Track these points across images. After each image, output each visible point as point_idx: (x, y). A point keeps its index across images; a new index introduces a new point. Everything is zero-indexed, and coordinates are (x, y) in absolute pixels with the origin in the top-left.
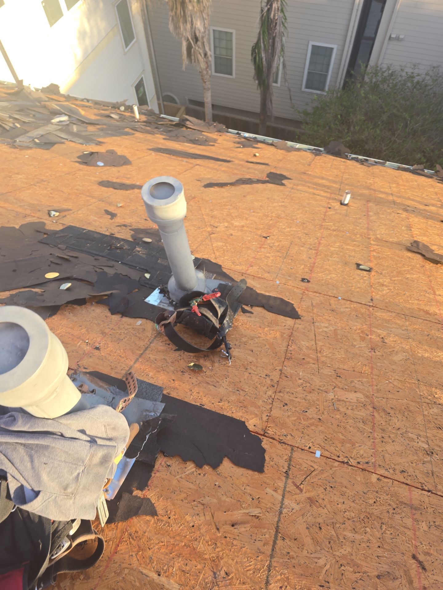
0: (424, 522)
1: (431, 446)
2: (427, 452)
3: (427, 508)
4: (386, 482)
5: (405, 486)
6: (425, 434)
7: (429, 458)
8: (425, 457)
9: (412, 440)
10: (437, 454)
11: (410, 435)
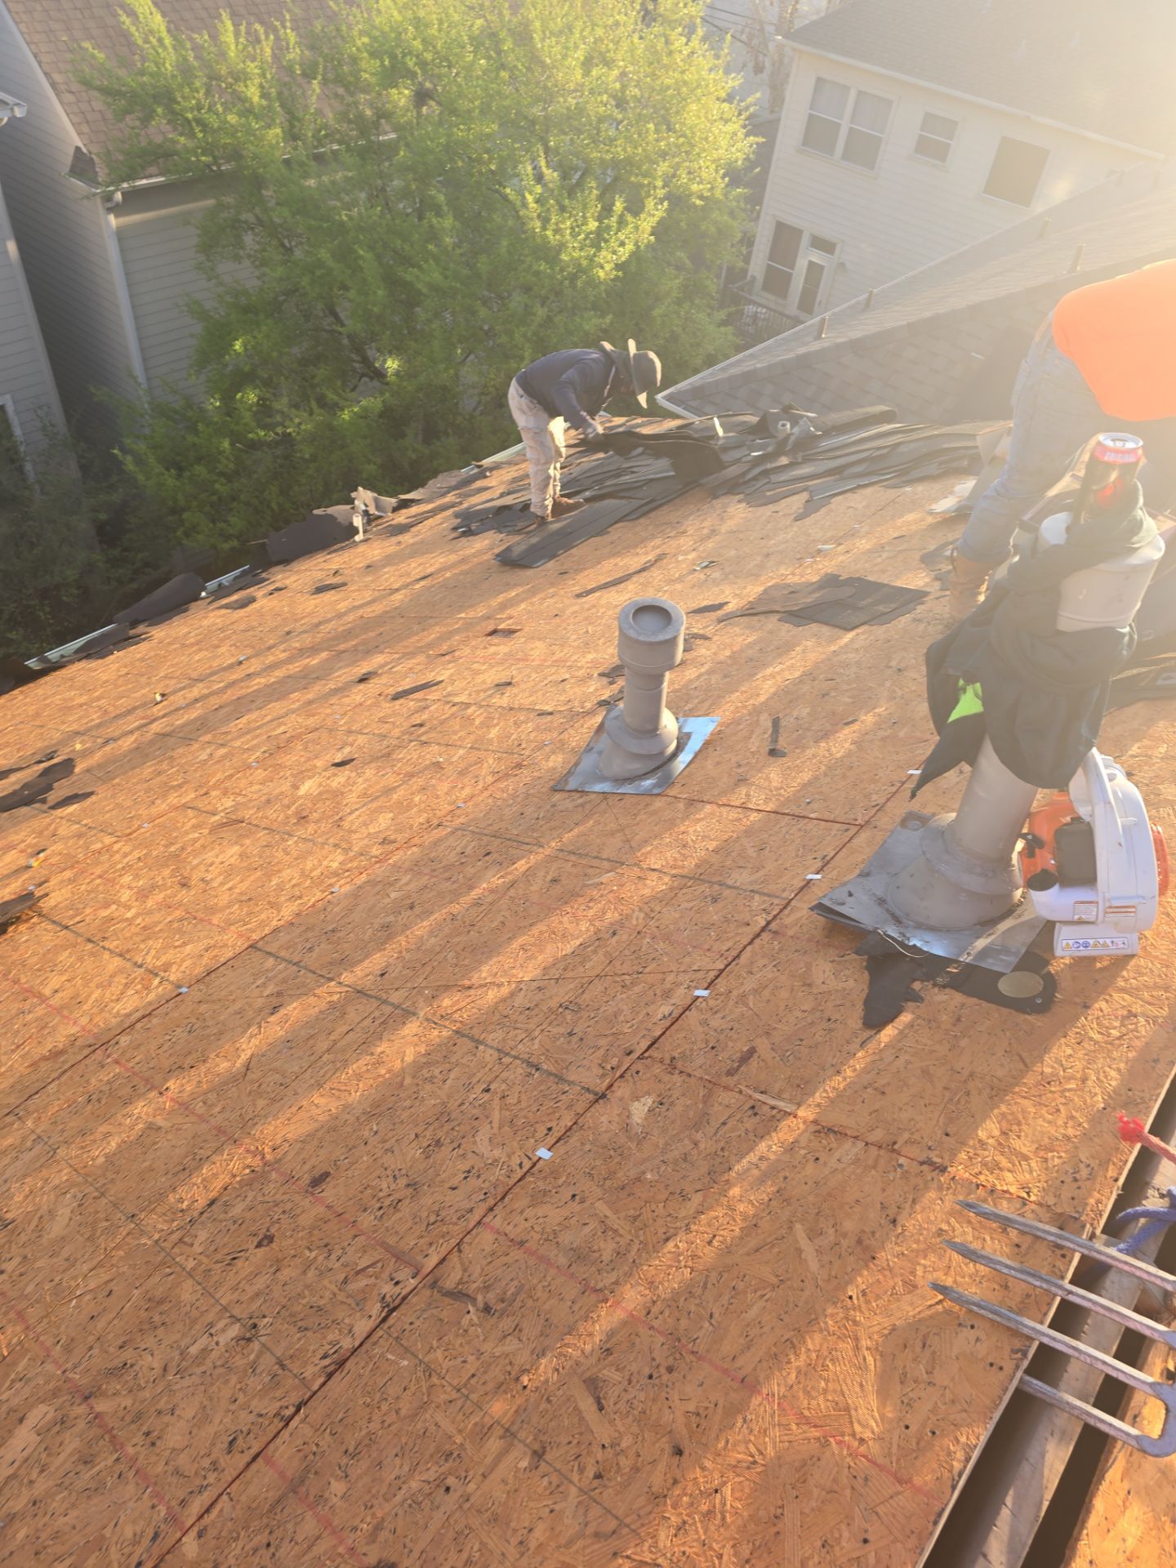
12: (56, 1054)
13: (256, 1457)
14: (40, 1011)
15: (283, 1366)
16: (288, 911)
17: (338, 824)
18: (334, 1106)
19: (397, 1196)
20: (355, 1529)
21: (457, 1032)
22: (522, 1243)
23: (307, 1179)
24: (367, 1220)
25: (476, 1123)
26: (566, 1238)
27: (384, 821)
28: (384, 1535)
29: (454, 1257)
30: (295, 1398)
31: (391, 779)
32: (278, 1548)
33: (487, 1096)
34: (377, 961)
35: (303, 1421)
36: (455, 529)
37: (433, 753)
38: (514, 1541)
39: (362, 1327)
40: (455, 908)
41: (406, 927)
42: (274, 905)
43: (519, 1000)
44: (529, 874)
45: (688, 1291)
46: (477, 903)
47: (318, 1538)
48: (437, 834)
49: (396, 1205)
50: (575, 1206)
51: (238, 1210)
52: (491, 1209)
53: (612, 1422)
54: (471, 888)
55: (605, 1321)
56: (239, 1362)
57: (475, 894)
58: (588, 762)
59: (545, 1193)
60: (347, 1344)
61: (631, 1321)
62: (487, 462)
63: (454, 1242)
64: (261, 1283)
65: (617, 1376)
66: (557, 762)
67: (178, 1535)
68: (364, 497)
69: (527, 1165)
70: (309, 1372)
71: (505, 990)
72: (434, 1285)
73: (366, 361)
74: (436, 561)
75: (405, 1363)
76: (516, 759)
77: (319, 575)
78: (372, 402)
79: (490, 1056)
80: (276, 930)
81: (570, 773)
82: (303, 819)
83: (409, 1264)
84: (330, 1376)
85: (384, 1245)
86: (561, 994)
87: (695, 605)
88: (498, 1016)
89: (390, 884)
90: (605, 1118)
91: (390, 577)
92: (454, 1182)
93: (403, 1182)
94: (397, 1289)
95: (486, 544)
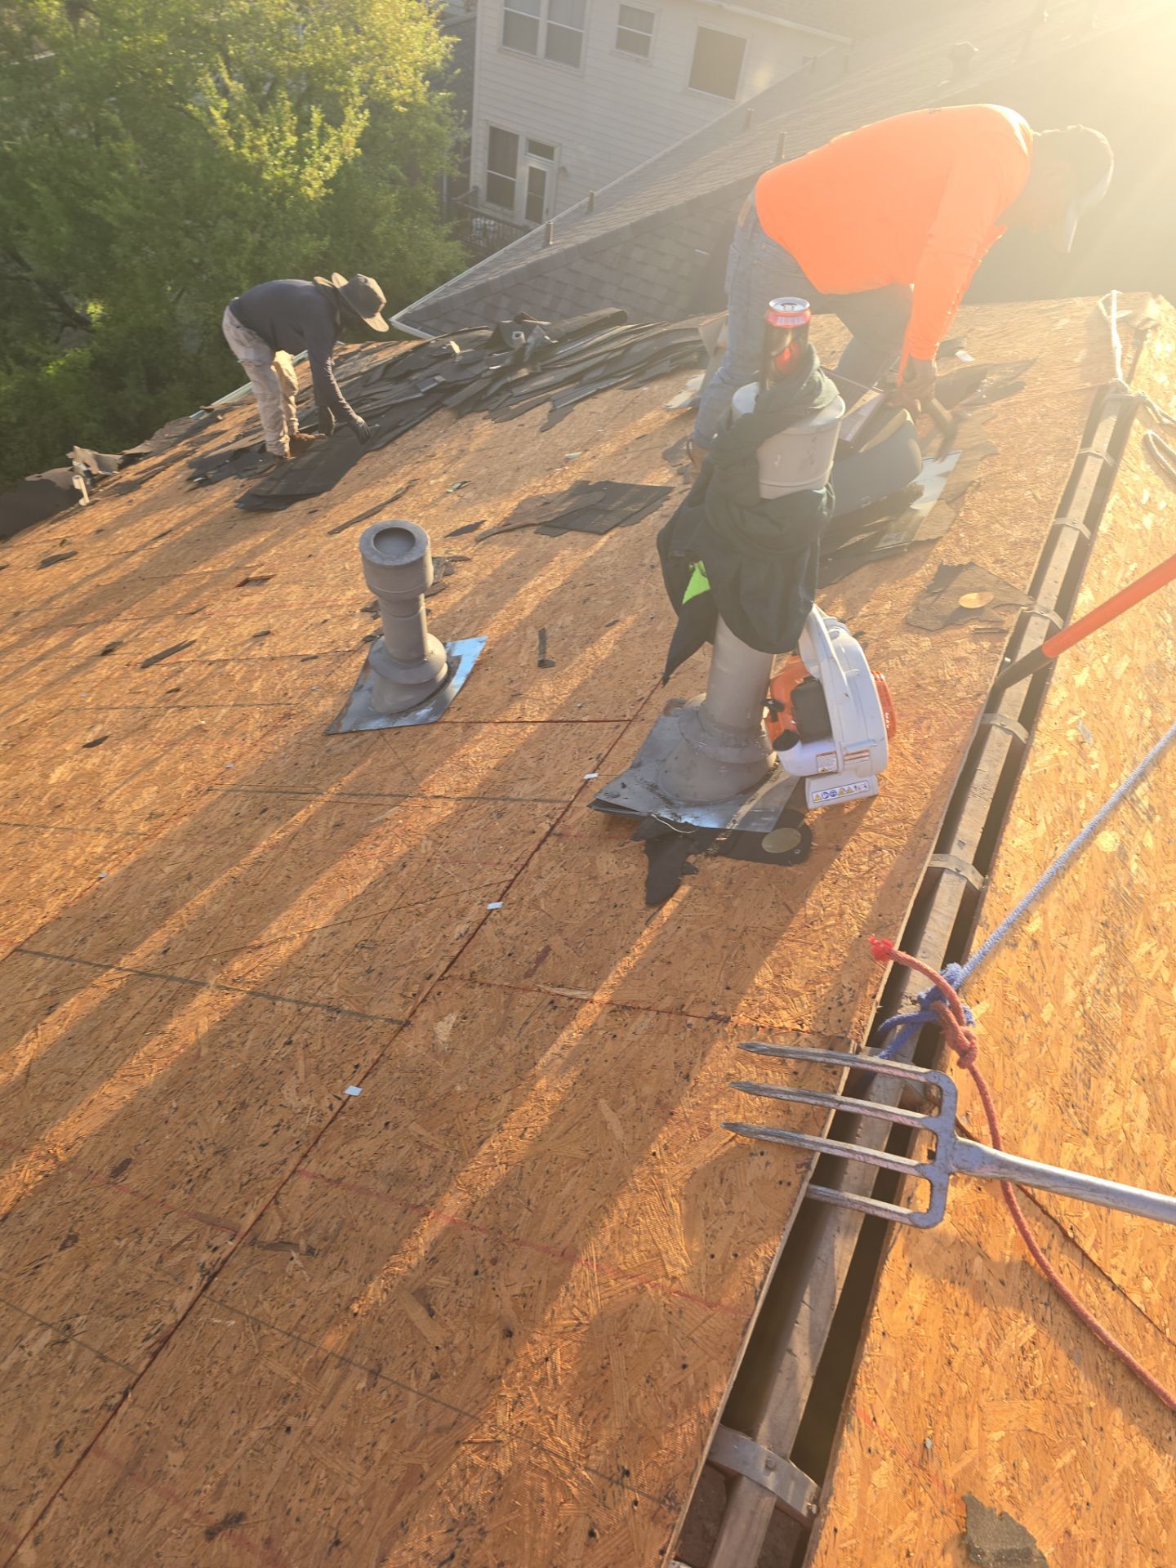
0: (170, 1453)
1: (56, 1320)
2: (58, 1342)
3: (150, 1424)
4: (54, 1519)
5: (85, 1462)
6: (27, 1318)
7: (72, 1346)
8: (66, 1356)
9: (18, 1365)
10: (78, 1316)
13: (85, 1454)
15: (103, 1358)
16: (53, 906)
17: (98, 807)
18: (128, 1093)
19: (206, 1165)
20: (199, 1492)
21: (251, 993)
22: (339, 1181)
23: (107, 1170)
24: (177, 1197)
25: (280, 1077)
26: (383, 1165)
27: (148, 795)
28: (228, 1490)
29: (272, 1211)
30: (120, 1385)
31: (150, 751)
32: (120, 1532)
33: (289, 1049)
34: (158, 938)
35: (132, 1405)
36: (190, 479)
37: (194, 717)
38: (359, 1459)
39: (183, 1300)
40: (236, 871)
41: (185, 899)
42: (37, 903)
43: (313, 949)
44: (310, 825)
45: (505, 1185)
46: (258, 862)
47: (162, 1510)
48: (207, 799)
49: (205, 1176)
50: (390, 1133)
51: (35, 1218)
52: (305, 1156)
53: (443, 1324)
54: (251, 847)
55: (428, 1232)
56: (56, 1365)
57: (255, 853)
58: (359, 701)
59: (358, 1128)
60: (169, 1319)
61: (453, 1228)
62: (216, 405)
63: (269, 1196)
64: (69, 1284)
65: (444, 1281)
66: (327, 705)
67: (13, 1548)
68: (83, 457)
69: (337, 1105)
70: (132, 1357)
71: (298, 943)
72: (252, 1244)
73: (64, 308)
74: (174, 516)
75: (233, 1322)
76: (284, 709)
77: (45, 547)
78: (77, 354)
79: (288, 1009)
80: (42, 928)
81: (342, 715)
82: (57, 808)
83: (225, 1228)
84: (155, 1355)
85: (197, 1216)
86: (356, 934)
87: (451, 528)
88: (292, 970)
89: (163, 859)
90: (411, 1044)
91: (125, 539)
92: (264, 1138)
93: (210, 1151)
94: (216, 1255)
95: (224, 493)
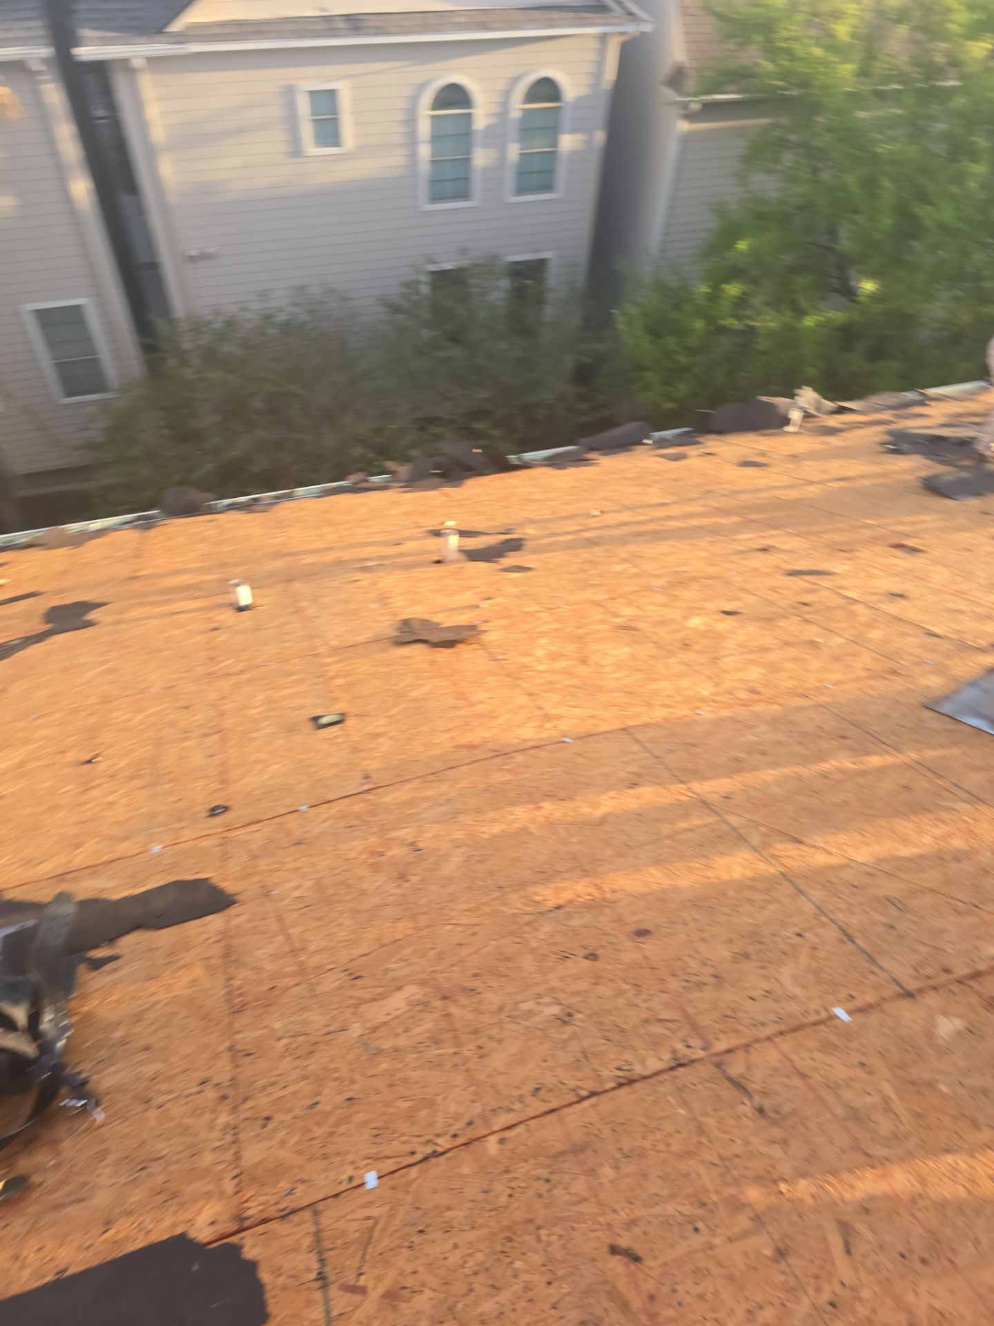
0: (605, 1165)
3: (600, 1131)
4: (517, 1136)
5: (551, 1117)
6: (549, 987)
7: (568, 1030)
8: (563, 1034)
9: (530, 1013)
11: (524, 1007)
12: (472, 747)
13: (552, 1111)
14: (466, 712)
15: (586, 1057)
16: (659, 714)
17: (715, 660)
18: (666, 882)
19: (704, 979)
20: (615, 1211)
21: (782, 874)
22: (803, 1076)
23: (632, 928)
24: (674, 984)
25: (783, 956)
26: (847, 1095)
27: (754, 674)
28: (637, 1231)
29: (740, 1055)
30: (591, 1085)
31: (768, 641)
32: (554, 1187)
33: (797, 940)
34: (723, 785)
35: (593, 1106)
36: (883, 444)
37: (813, 632)
38: (745, 1306)
39: (653, 1064)
40: (803, 771)
41: (755, 768)
42: (648, 705)
43: (847, 875)
44: (881, 771)
45: (960, 1208)
46: (824, 775)
47: (586, 1200)
48: (802, 702)
49: (701, 985)
50: (861, 1074)
51: (576, 922)
52: (782, 1033)
53: (855, 1269)
54: (822, 760)
55: (866, 1184)
56: (554, 1034)
57: (824, 766)
58: (969, 695)
59: (836, 1047)
60: (639, 1070)
61: (893, 1199)
62: (931, 392)
63: (744, 1041)
64: (582, 985)
65: (869, 1235)
66: (934, 682)
68: (807, 396)
69: (824, 1015)
70: (605, 1073)
71: (835, 861)
72: (718, 1065)
73: (844, 280)
74: (856, 468)
75: (681, 1111)
76: (893, 665)
77: (746, 451)
78: (837, 316)
79: (809, 908)
80: (646, 725)
81: (947, 698)
82: (686, 646)
83: (701, 1037)
84: (620, 1085)
85: (683, 1011)
86: (890, 888)
88: (823, 878)
89: (750, 727)
90: (909, 1015)
91: (810, 470)
92: (754, 994)
93: (709, 970)
94: (687, 1051)
95: (912, 466)
